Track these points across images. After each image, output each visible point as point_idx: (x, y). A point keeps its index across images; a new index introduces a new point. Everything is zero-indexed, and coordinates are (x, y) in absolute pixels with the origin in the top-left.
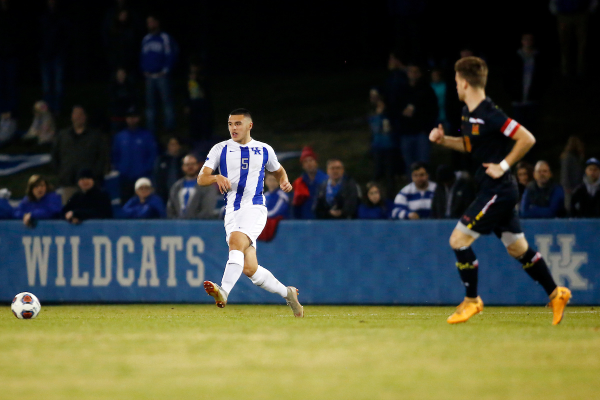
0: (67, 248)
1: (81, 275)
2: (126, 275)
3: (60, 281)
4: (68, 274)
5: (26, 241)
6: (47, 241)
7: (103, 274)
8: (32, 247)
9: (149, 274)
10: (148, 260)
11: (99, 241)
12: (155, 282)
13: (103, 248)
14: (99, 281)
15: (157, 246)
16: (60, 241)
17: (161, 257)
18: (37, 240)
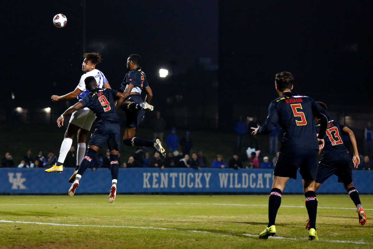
0: (234, 177)
1: (238, 184)
2: (253, 184)
3: (231, 186)
4: (234, 184)
5: (220, 174)
6: (227, 174)
7: (245, 184)
8: (222, 176)
9: (260, 184)
10: (260, 180)
11: (244, 175)
12: (262, 186)
13: (245, 177)
14: (244, 186)
15: (263, 177)
16: (231, 175)
17: (264, 180)
18: (224, 174)
